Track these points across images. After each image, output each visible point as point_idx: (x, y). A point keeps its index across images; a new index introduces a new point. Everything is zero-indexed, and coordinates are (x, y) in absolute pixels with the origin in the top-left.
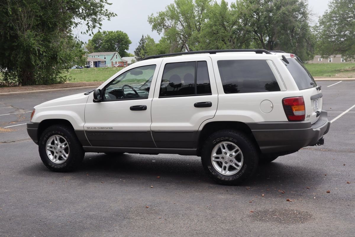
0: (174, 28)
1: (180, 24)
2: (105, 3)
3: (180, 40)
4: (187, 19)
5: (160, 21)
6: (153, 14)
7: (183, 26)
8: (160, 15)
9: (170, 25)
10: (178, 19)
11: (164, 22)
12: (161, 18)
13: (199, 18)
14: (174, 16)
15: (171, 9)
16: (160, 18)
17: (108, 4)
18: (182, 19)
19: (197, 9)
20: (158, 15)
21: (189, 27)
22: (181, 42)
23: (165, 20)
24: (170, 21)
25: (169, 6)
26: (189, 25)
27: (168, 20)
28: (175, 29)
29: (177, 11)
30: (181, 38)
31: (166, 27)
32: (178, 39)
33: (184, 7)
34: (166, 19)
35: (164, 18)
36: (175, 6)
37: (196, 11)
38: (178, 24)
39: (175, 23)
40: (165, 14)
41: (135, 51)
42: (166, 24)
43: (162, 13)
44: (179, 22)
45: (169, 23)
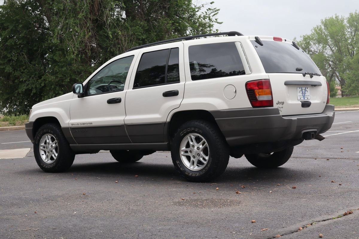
0: (321, 54)
1: (329, 48)
2: (215, 22)
3: (329, 67)
4: (337, 43)
5: (305, 46)
6: (295, 38)
7: (333, 51)
8: (304, 38)
9: (316, 50)
10: (326, 43)
11: (310, 47)
12: (306, 43)
13: (352, 41)
14: (321, 40)
15: (318, 31)
16: (304, 42)
17: (218, 23)
18: (330, 41)
19: (349, 30)
20: (302, 39)
21: (340, 52)
22: (331, 69)
23: (311, 45)
24: (317, 45)
25: (315, 28)
26: (340, 49)
27: (314, 44)
28: (323, 55)
29: (325, 34)
30: (330, 65)
31: (312, 53)
32: (327, 66)
33: (333, 29)
34: (312, 43)
35: (309, 42)
36: (323, 27)
37: (349, 32)
38: (326, 49)
39: (323, 47)
40: (310, 38)
42: (312, 49)
43: (307, 36)
44: (328, 47)
45: (315, 47)
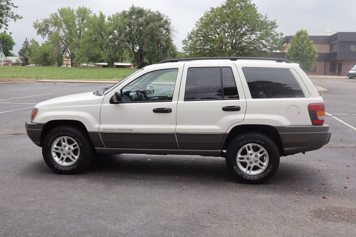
0: (57, 34)
1: (63, 31)
2: (12, 5)
3: (62, 44)
4: (68, 27)
5: (45, 27)
6: (37, 20)
7: (65, 33)
8: (44, 21)
9: (53, 31)
10: (60, 26)
11: (48, 28)
12: (46, 25)
13: (80, 27)
14: (57, 24)
15: (55, 17)
16: (45, 24)
17: (14, 7)
18: (64, 26)
19: (78, 19)
20: (43, 21)
21: (71, 34)
22: (63, 46)
23: (49, 27)
24: (54, 27)
25: (53, 14)
26: (71, 32)
27: (52, 26)
28: (58, 35)
29: (60, 20)
30: (63, 43)
31: (50, 32)
32: (61, 44)
33: (67, 17)
34: (50, 25)
35: (48, 25)
36: (59, 15)
37: (77, 20)
38: (60, 31)
39: (58, 30)
40: (49, 21)
41: (18, 52)
42: (50, 30)
43: (46, 20)
44: (62, 29)
45: (52, 29)
